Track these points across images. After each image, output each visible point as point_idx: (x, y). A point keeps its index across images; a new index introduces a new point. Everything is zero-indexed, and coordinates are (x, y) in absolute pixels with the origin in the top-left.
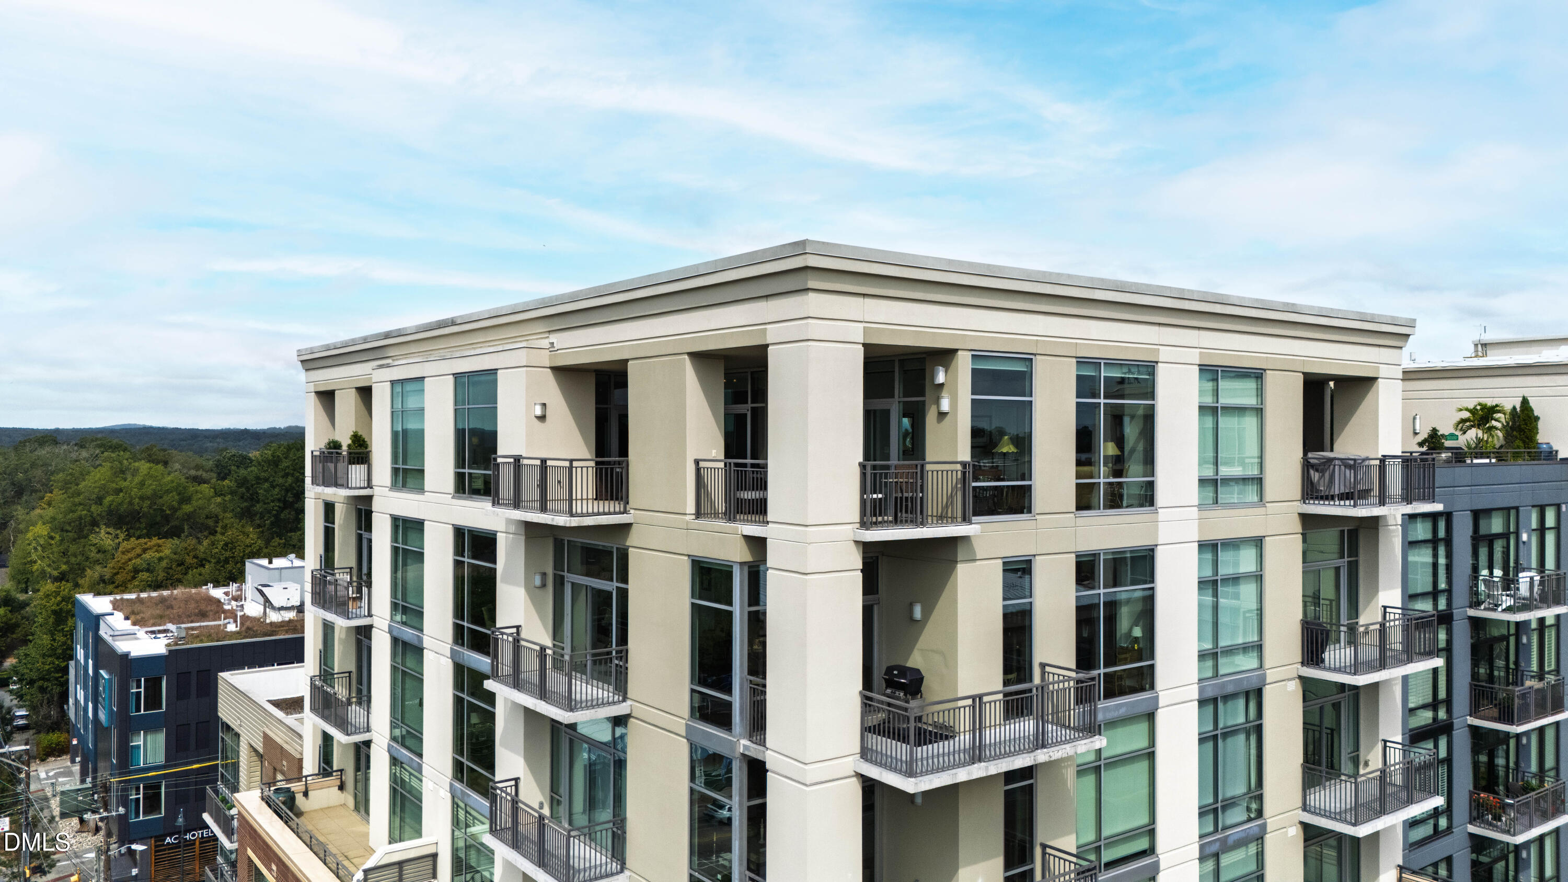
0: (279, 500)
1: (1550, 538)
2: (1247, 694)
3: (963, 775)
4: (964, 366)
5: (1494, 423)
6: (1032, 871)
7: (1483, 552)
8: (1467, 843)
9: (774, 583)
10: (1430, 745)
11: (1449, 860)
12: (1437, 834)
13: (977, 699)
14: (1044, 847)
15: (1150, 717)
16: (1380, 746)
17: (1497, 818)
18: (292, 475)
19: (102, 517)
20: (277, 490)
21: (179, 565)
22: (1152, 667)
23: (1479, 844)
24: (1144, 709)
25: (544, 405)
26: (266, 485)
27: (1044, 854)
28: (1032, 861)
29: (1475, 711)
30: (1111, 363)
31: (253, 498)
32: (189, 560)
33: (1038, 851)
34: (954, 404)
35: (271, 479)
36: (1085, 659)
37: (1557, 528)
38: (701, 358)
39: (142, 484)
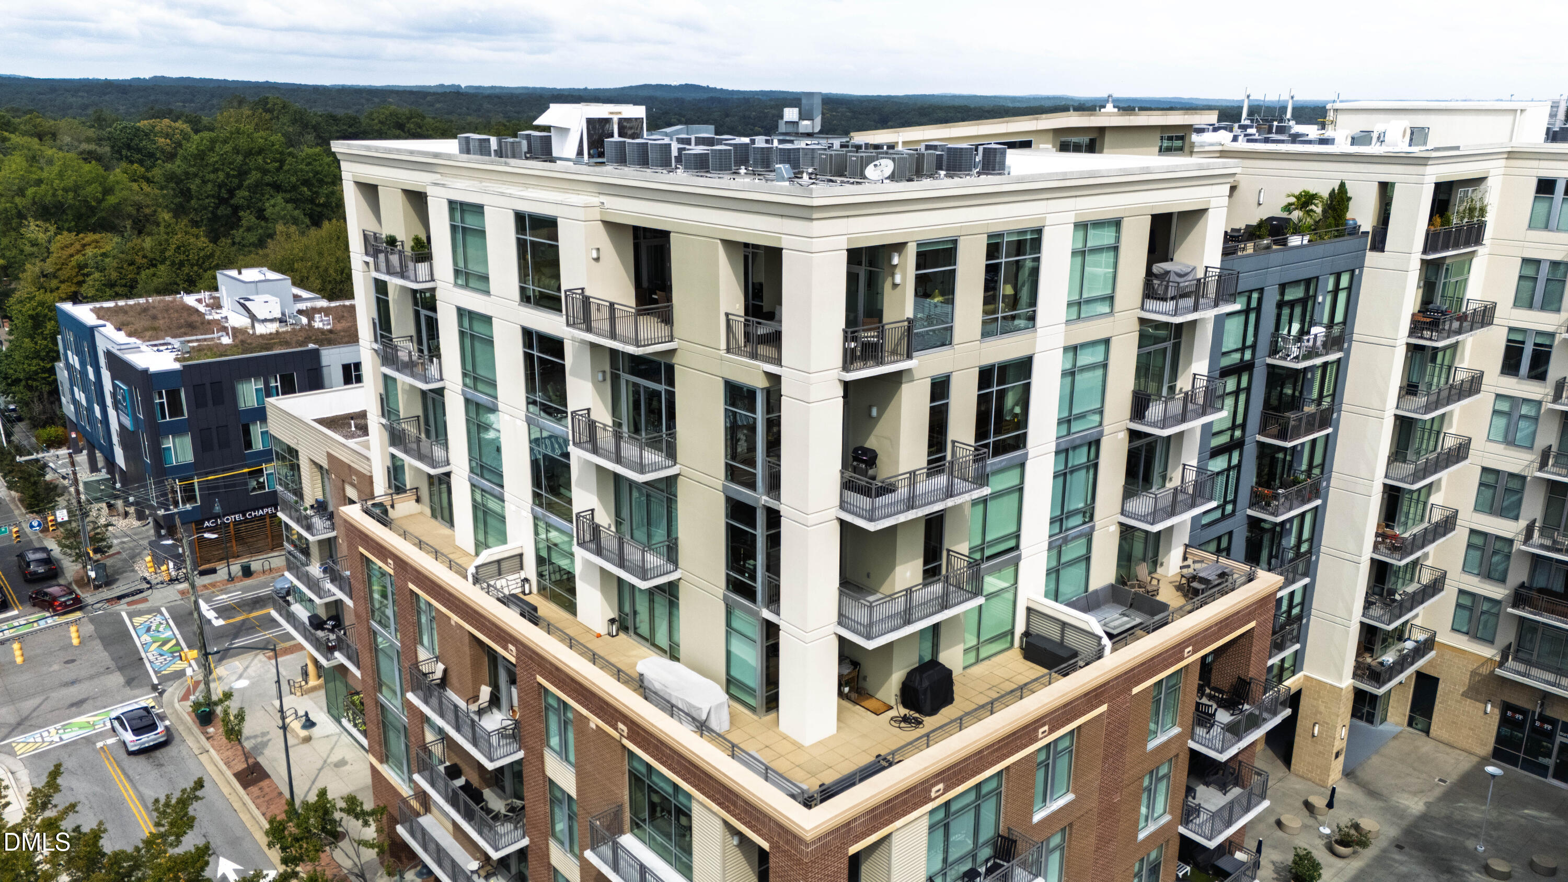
0: (213, 196)
1: (1342, 297)
2: (1090, 444)
3: (902, 518)
4: (911, 252)
5: (1313, 207)
6: (940, 565)
7: (1286, 312)
8: (1245, 521)
9: (786, 404)
10: (1226, 457)
11: (1230, 534)
12: (1224, 517)
13: (913, 473)
14: (948, 551)
15: (1022, 465)
16: (1181, 467)
17: (1268, 504)
18: (223, 170)
19: (28, 209)
20: (210, 186)
21: (130, 265)
22: (1025, 434)
23: (1254, 523)
24: (1018, 461)
25: (598, 249)
26: (198, 181)
27: (948, 555)
28: (941, 559)
29: (1262, 432)
30: (1010, 233)
31: (186, 194)
32: (139, 260)
33: (945, 554)
34: (904, 278)
35: (201, 174)
36: (981, 432)
37: (1349, 288)
38: (730, 245)
39: (61, 175)
